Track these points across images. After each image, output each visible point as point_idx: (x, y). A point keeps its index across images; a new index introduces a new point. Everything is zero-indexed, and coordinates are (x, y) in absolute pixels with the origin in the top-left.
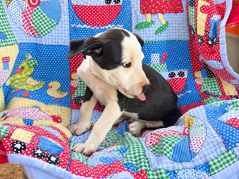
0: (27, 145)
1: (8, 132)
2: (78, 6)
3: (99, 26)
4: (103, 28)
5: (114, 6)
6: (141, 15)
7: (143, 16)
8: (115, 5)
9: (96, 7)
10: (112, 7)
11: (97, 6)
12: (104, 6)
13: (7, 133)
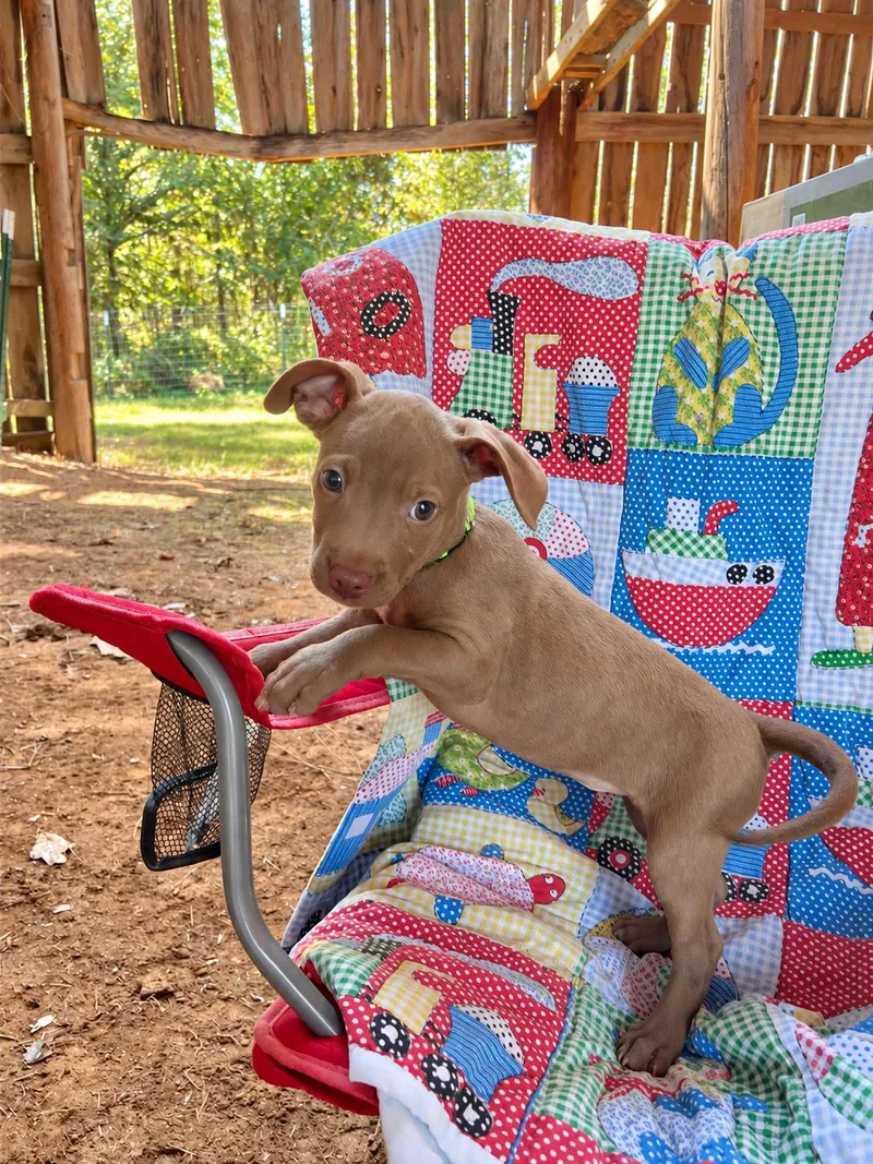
0: (414, 1041)
1: (368, 983)
2: (643, 583)
3: (699, 646)
4: (710, 650)
5: (751, 588)
6: (838, 625)
7: (843, 630)
8: (756, 586)
9: (696, 589)
10: (745, 591)
11: (699, 587)
12: (720, 588)
13: (364, 986)
